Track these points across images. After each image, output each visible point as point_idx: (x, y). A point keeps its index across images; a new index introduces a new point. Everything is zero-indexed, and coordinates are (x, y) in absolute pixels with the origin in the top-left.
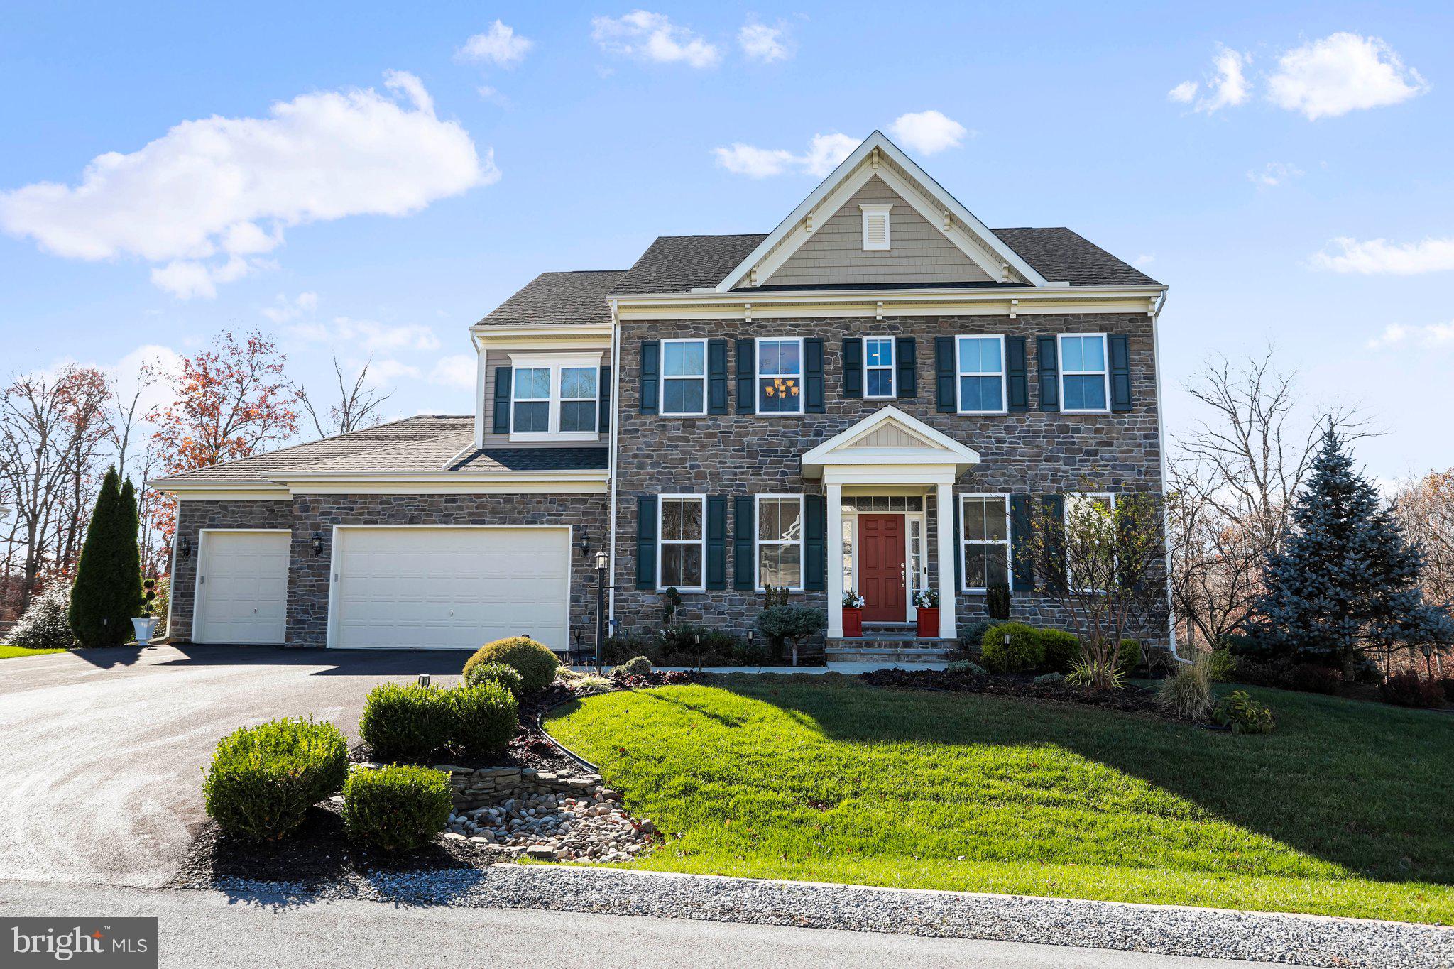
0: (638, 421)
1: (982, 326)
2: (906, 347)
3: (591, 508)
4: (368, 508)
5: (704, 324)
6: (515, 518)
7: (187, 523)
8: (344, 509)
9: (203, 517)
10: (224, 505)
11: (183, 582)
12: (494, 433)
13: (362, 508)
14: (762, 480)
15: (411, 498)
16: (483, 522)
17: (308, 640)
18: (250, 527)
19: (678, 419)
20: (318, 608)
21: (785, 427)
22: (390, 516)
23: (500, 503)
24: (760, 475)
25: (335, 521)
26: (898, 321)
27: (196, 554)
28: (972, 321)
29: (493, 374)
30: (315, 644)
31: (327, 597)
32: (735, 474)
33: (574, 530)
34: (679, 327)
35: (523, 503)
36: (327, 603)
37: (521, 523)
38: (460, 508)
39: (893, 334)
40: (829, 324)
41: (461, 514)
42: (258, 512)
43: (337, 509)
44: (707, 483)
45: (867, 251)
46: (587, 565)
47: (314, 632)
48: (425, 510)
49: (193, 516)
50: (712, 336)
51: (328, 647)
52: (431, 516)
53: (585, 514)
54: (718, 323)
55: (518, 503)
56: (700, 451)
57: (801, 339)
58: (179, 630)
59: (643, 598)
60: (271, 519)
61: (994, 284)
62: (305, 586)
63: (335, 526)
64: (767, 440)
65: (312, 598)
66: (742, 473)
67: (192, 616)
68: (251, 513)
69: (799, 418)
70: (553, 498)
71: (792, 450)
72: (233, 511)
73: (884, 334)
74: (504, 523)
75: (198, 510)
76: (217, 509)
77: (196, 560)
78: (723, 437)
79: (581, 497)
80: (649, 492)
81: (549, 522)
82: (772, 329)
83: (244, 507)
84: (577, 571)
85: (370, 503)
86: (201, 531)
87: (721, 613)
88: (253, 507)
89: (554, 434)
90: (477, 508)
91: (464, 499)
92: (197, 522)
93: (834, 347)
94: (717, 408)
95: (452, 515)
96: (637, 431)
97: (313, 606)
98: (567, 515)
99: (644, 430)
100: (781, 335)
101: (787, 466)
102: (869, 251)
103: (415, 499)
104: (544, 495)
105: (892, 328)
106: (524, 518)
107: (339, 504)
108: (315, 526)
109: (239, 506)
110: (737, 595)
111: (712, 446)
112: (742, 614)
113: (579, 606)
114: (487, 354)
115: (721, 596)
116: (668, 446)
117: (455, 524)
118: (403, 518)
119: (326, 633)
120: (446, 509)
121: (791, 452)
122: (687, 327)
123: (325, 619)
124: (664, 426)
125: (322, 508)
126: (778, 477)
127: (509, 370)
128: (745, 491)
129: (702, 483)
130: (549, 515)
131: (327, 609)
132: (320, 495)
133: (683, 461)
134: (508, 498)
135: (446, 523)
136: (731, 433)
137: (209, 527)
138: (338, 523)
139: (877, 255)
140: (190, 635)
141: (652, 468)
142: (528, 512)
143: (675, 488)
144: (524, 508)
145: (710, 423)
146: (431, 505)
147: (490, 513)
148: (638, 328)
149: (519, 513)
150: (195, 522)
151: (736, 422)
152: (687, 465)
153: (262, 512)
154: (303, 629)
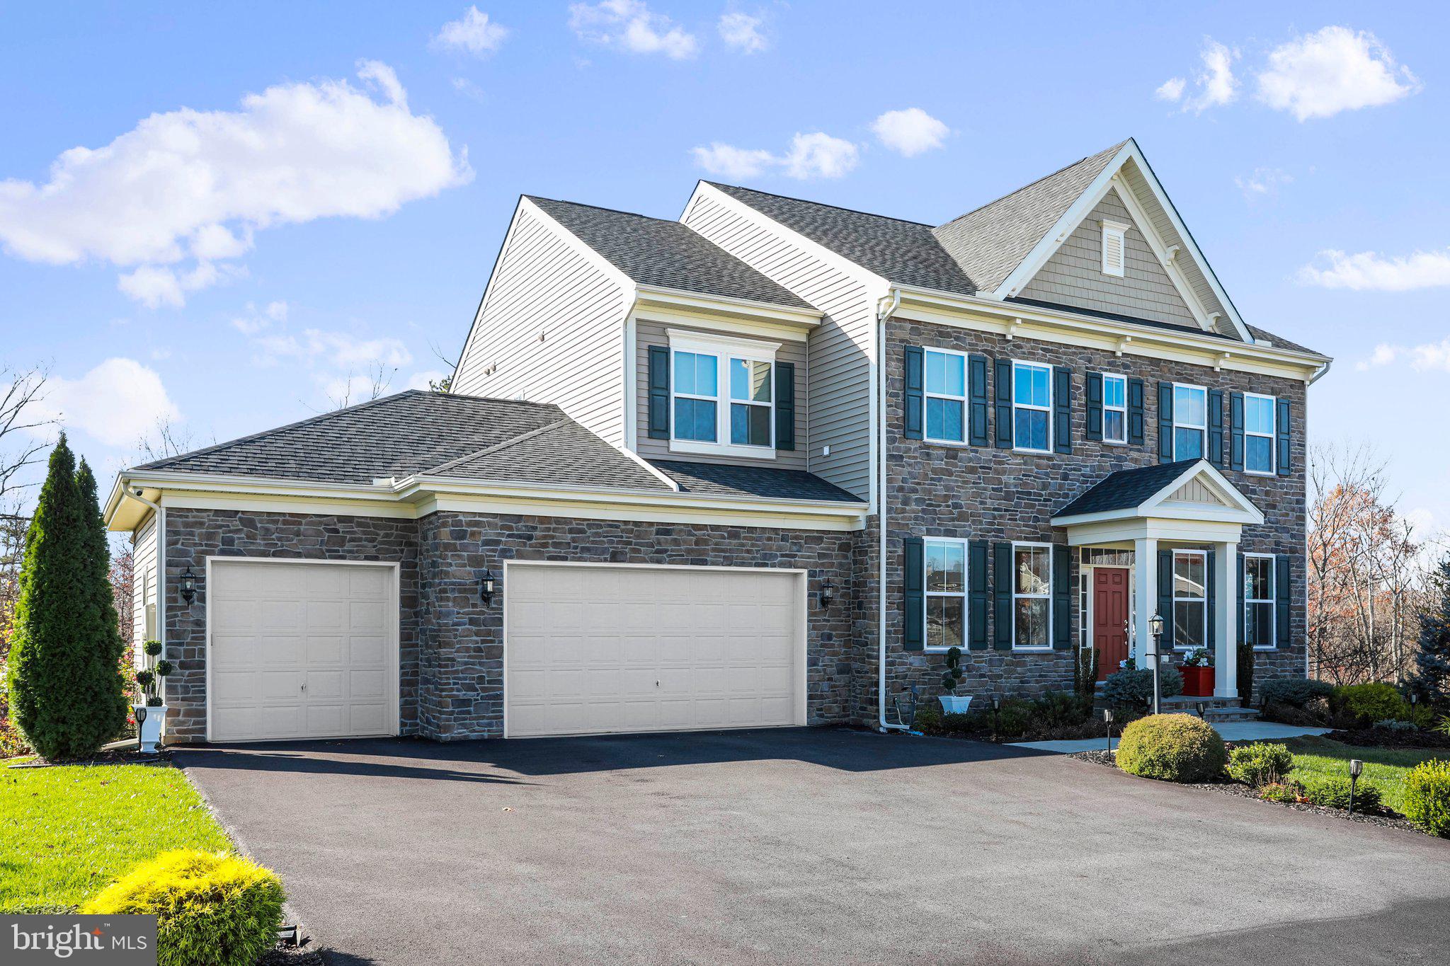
0: (902, 445)
1: (1192, 375)
2: (1136, 386)
3: (828, 549)
4: (553, 537)
5: (965, 334)
6: (743, 558)
7: (179, 546)
8: (520, 536)
9: (210, 536)
10: (248, 520)
11: (181, 644)
12: (650, 437)
13: (545, 537)
14: (1018, 526)
15: (611, 526)
16: (704, 562)
17: (477, 728)
18: (299, 555)
19: (942, 447)
20: (489, 682)
21: (1038, 466)
22: (584, 549)
23: (723, 537)
24: (1016, 520)
25: (506, 554)
26: (1129, 359)
27: (203, 599)
28: (1185, 369)
29: (645, 354)
30: (486, 735)
31: (501, 665)
32: (995, 518)
33: (810, 575)
34: (941, 334)
35: (752, 539)
36: (501, 674)
37: (750, 565)
38: (676, 542)
39: (1126, 373)
40: (1074, 353)
41: (678, 550)
42: (310, 532)
43: (509, 536)
44: (968, 526)
45: (1105, 275)
46: (824, 620)
47: (483, 718)
48: (630, 543)
49: (192, 534)
50: (973, 350)
51: (506, 737)
52: (639, 551)
53: (820, 556)
54: (978, 335)
55: (745, 538)
56: (963, 488)
57: (1050, 366)
58: (182, 723)
59: (911, 659)
60: (334, 545)
61: (1200, 331)
62: (468, 650)
63: (506, 562)
64: (1021, 479)
65: (477, 667)
66: (1001, 517)
67: (204, 699)
68: (298, 534)
69: (1049, 458)
70: (784, 535)
71: (1043, 493)
72: (267, 530)
73: (1118, 372)
74: (730, 565)
75: (202, 524)
76: (236, 524)
77: (204, 608)
78: (984, 473)
79: (815, 534)
80: (916, 533)
81: (781, 565)
82: (1026, 351)
83: (285, 522)
84: (814, 628)
85: (555, 530)
86: (209, 559)
87: (982, 676)
88: (300, 523)
89: (724, 447)
90: (696, 544)
91: (681, 531)
92: (201, 545)
93: (1078, 379)
94: (978, 438)
95: (666, 551)
96: (902, 457)
97: (481, 679)
98: (802, 557)
99: (909, 457)
100: (1034, 360)
101: (1039, 512)
102: (1110, 277)
103: (617, 527)
104: (775, 530)
105: (1125, 366)
106: (754, 558)
107: (510, 528)
108: (476, 561)
109: (276, 522)
110: (996, 655)
111: (974, 483)
112: (1000, 676)
113: (818, 671)
114: (637, 325)
115: (982, 657)
116: (932, 479)
117: (669, 563)
118: (603, 553)
119: (502, 717)
120: (659, 543)
121: (1042, 495)
122: (948, 335)
123: (501, 697)
124: (928, 454)
125: (485, 535)
126: (1031, 523)
127: (666, 352)
128: (1003, 538)
129: (964, 526)
130: (782, 556)
131: (501, 682)
132: (481, 515)
133: (946, 497)
134: (734, 532)
135: (659, 562)
136: (990, 468)
137: (223, 553)
138: (511, 557)
139: (1113, 281)
140: (204, 730)
141: (917, 505)
142: (757, 551)
143: (940, 530)
144: (753, 545)
145: (972, 455)
146: (638, 537)
147: (714, 550)
148: (900, 327)
149: (748, 552)
150: (195, 545)
151: (994, 456)
152: (950, 503)
153: (319, 533)
154: (469, 713)
